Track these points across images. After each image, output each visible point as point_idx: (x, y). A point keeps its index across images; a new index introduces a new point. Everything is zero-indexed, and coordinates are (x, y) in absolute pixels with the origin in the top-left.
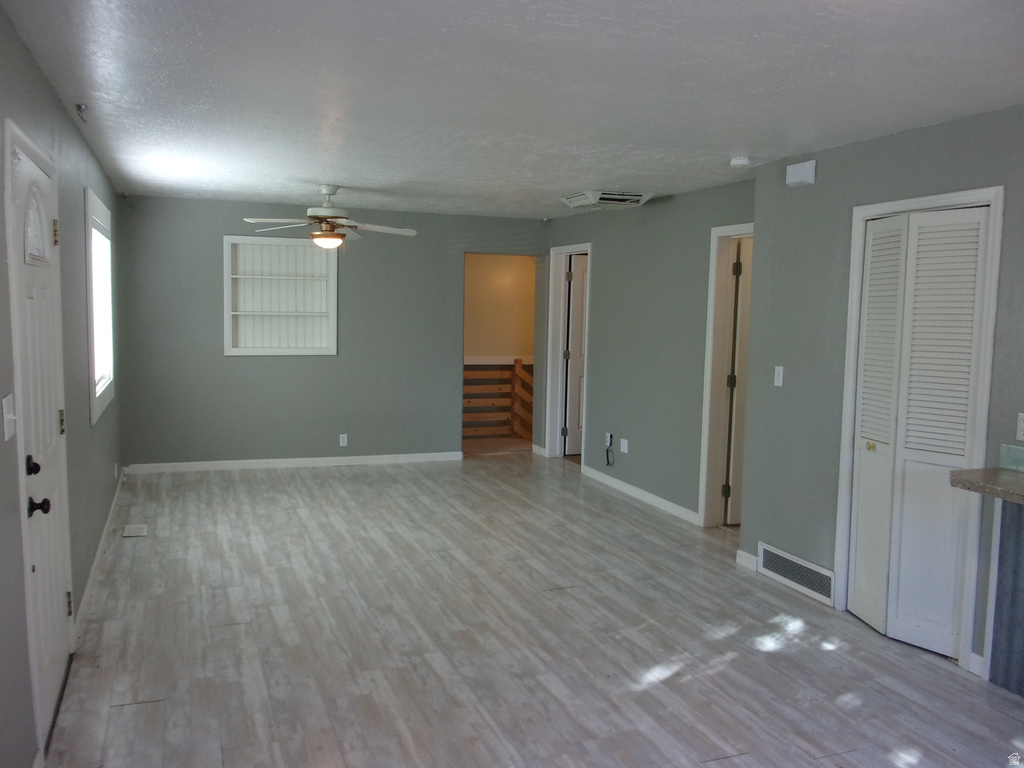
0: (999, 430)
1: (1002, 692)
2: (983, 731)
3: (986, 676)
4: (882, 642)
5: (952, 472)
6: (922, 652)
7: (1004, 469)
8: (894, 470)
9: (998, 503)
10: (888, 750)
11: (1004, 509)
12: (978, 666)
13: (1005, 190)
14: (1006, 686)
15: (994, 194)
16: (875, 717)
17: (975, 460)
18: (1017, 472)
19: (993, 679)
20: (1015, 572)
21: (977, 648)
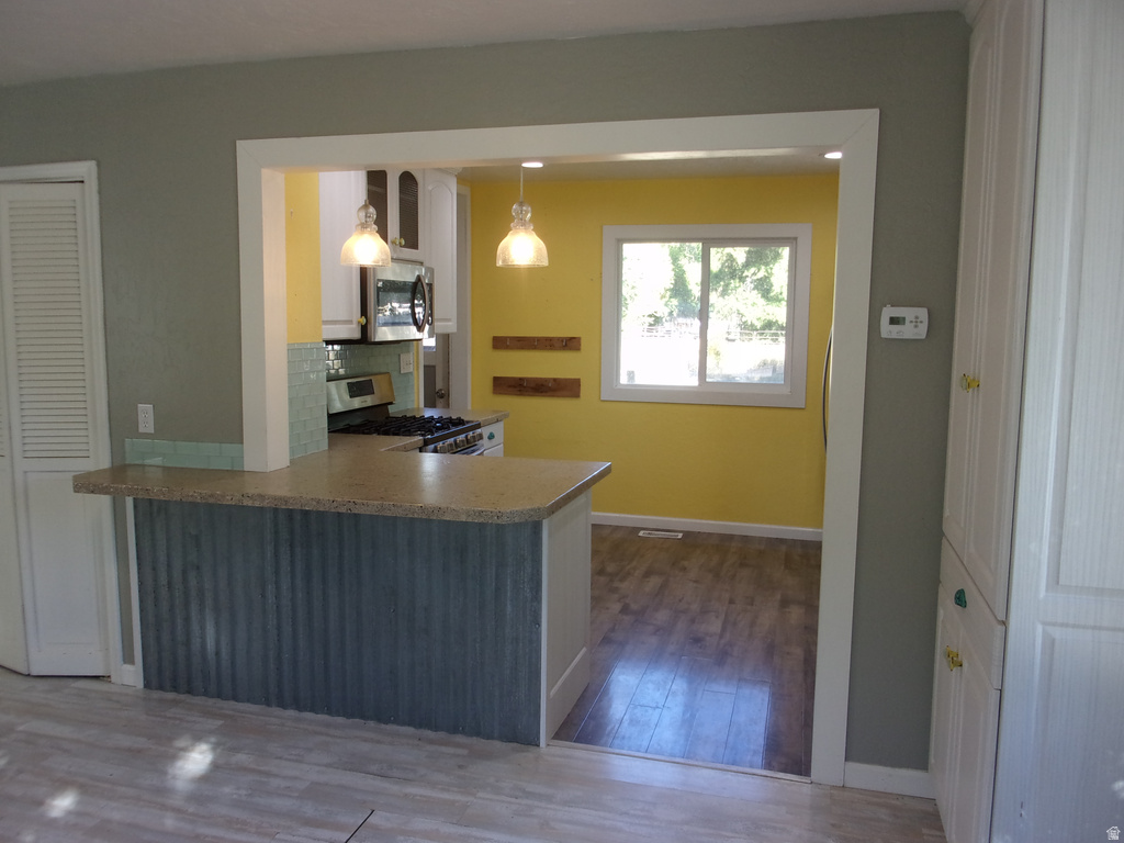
0: (121, 425)
1: (157, 694)
2: (140, 742)
3: (140, 684)
4: (24, 684)
5: (74, 477)
6: (71, 680)
7: (130, 465)
8: (13, 484)
9: (129, 502)
10: (40, 803)
11: (135, 507)
12: (131, 676)
13: (98, 165)
14: (161, 688)
15: (86, 169)
16: (20, 771)
17: (101, 460)
18: (144, 466)
19: (147, 685)
20: (154, 569)
21: (128, 658)
